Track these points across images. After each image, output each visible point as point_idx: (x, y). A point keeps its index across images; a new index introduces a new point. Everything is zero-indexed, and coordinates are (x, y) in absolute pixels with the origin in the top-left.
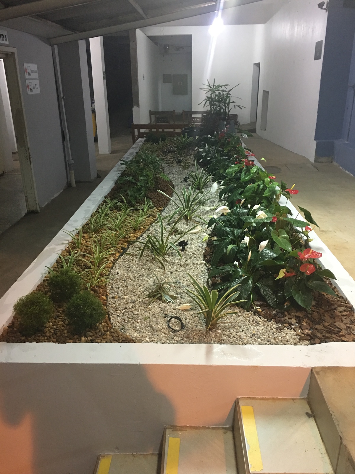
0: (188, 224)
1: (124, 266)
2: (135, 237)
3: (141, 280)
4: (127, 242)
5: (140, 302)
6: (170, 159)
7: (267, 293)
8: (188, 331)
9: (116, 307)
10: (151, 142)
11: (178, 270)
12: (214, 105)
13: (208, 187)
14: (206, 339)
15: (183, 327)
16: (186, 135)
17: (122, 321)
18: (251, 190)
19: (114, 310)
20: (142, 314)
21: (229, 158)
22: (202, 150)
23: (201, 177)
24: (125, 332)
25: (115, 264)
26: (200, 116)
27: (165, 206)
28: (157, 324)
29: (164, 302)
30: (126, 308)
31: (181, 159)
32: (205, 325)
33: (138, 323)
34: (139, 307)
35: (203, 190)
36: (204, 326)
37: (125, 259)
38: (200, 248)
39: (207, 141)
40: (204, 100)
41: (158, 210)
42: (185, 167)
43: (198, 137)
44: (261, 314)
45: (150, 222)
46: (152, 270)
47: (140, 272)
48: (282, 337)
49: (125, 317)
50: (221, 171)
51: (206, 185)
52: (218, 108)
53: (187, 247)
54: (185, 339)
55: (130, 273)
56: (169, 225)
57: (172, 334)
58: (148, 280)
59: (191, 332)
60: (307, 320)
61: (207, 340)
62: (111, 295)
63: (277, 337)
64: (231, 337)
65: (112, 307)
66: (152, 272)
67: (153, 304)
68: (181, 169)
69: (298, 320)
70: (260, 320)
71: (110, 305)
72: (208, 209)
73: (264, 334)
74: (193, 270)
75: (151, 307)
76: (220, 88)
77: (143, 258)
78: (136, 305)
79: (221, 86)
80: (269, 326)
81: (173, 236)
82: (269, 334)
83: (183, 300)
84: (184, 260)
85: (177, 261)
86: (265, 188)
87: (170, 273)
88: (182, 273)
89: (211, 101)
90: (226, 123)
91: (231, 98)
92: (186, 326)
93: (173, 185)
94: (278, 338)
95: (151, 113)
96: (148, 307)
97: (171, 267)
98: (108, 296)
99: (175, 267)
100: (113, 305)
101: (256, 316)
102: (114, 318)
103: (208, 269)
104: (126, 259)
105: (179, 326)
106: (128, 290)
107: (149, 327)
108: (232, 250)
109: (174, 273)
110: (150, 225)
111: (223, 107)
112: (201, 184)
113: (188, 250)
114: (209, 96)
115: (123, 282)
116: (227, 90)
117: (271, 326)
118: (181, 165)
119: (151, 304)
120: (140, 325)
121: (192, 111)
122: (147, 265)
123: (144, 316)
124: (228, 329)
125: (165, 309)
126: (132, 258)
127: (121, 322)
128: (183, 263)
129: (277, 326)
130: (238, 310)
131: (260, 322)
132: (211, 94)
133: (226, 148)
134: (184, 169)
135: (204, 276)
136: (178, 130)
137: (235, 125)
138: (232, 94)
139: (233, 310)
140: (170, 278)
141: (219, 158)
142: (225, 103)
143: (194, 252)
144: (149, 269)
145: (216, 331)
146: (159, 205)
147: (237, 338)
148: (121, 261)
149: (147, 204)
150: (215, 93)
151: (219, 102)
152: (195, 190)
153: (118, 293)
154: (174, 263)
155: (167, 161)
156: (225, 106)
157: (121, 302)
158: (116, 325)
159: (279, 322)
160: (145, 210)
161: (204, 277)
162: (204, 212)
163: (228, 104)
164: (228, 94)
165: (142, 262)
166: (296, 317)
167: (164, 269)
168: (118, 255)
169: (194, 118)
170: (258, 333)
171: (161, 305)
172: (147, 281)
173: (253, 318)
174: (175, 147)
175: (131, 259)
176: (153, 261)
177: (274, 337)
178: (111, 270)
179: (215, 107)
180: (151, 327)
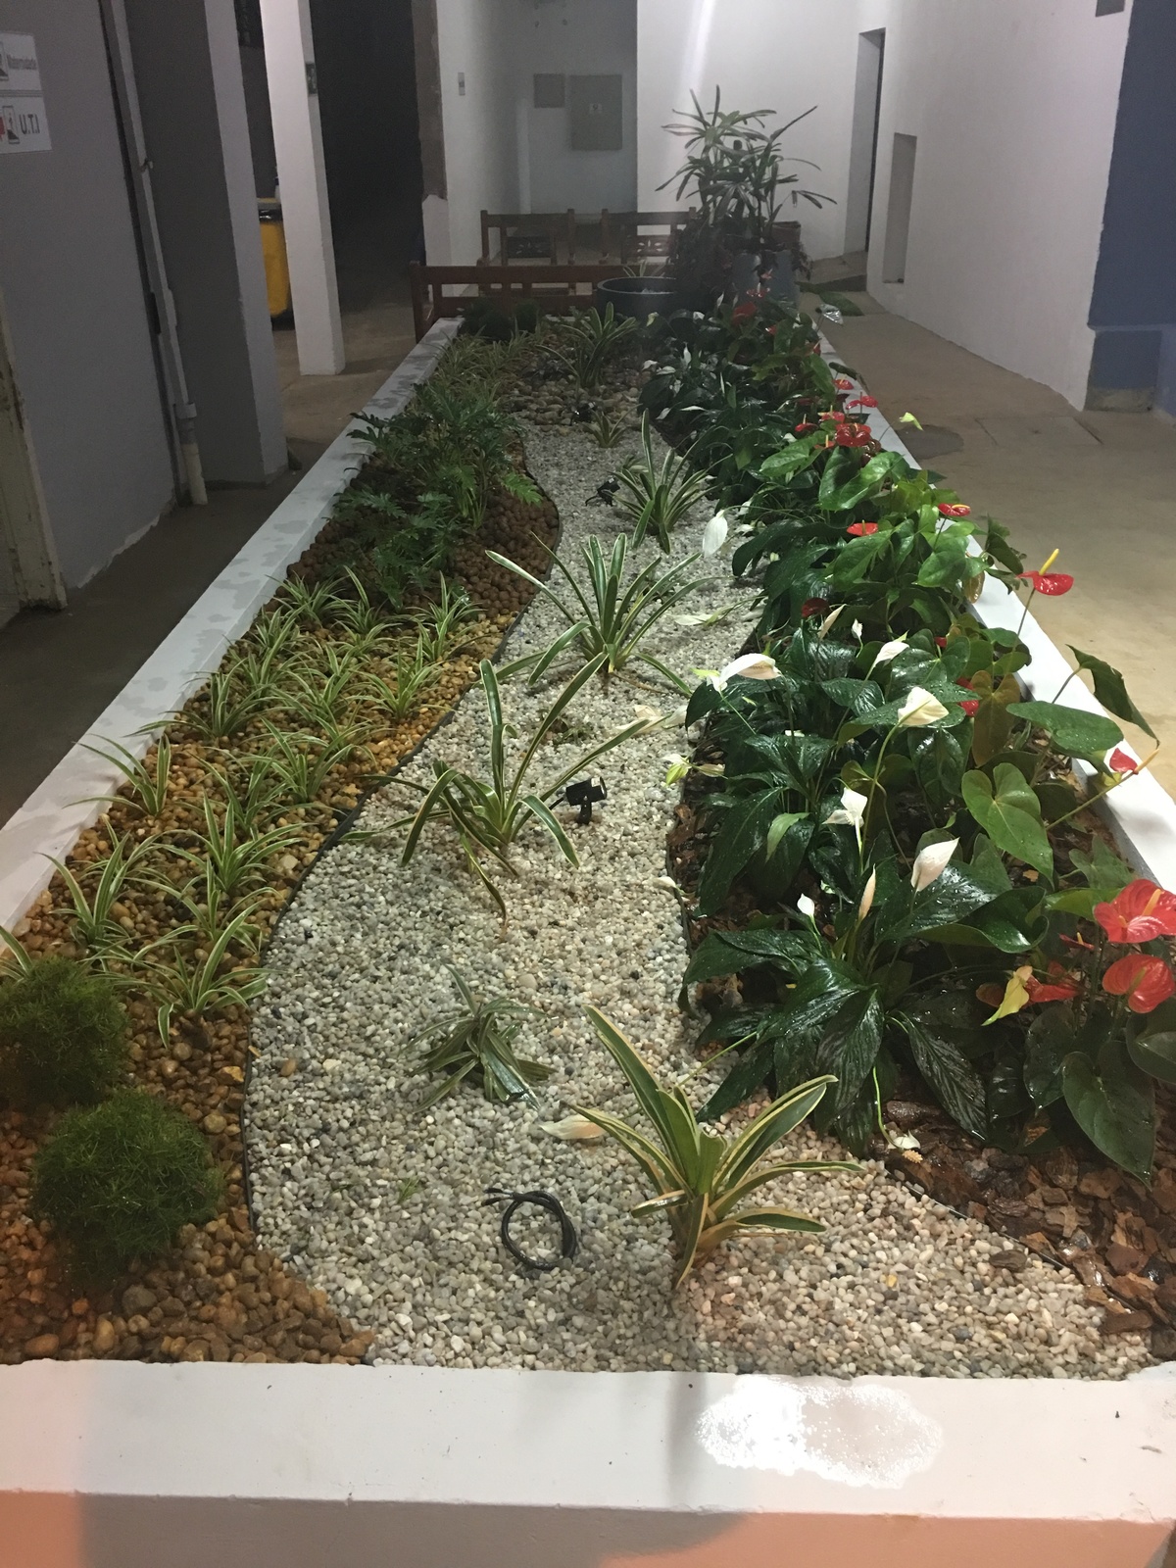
0: (611, 689)
1: (337, 897)
2: (394, 752)
3: (404, 973)
4: (359, 779)
5: (388, 1095)
6: (550, 403)
7: (945, 1070)
8: (593, 1273)
9: (282, 1122)
10: (483, 334)
11: (562, 922)
12: (715, 191)
13: (690, 525)
14: (671, 1325)
15: (569, 1242)
16: (610, 308)
17: (300, 1202)
18: (867, 559)
19: (271, 1136)
20: (391, 1162)
21: (774, 400)
22: (669, 369)
23: (661, 488)
24: (309, 1267)
25: (300, 889)
26: (664, 230)
27: (523, 607)
28: (452, 1225)
29: (492, 1097)
30: (325, 1129)
31: (591, 405)
32: (670, 1233)
33: (371, 1210)
34: (384, 1119)
35: (671, 537)
36: (664, 1240)
37: (345, 861)
38: (654, 809)
39: (689, 334)
40: (679, 173)
41: (494, 628)
42: (607, 439)
43: (655, 318)
44: (921, 1176)
45: (456, 681)
46: (451, 920)
47: (400, 932)
48: (1020, 1312)
49: (316, 1181)
50: (742, 461)
51: (682, 516)
52: (733, 202)
53: (603, 805)
54: (578, 1321)
55: (359, 936)
56: (531, 694)
57: (520, 1283)
58: (432, 973)
59: (606, 1278)
60: (1130, 1215)
61: (677, 1329)
62: (268, 1057)
63: (998, 1311)
64: (789, 1314)
65: (265, 1126)
66: (452, 927)
67: (445, 1105)
68: (589, 445)
69: (1090, 1216)
70: (917, 1210)
71: (256, 1114)
72: (689, 620)
73: (935, 1288)
74: (626, 920)
75: (435, 1123)
76: (739, 126)
77: (420, 857)
78: (371, 1112)
79: (744, 119)
80: (960, 1241)
81: (549, 750)
82: (958, 1292)
83: (576, 1088)
84: (590, 868)
85: (558, 876)
86: (922, 550)
87: (526, 934)
88: (577, 939)
89: (705, 172)
90: (763, 261)
91: (780, 164)
92: (586, 1238)
93: (557, 517)
94: (1001, 1316)
95: (487, 220)
96: (423, 1124)
97: (533, 904)
98: (254, 1057)
99: (548, 903)
100: (271, 1113)
101: (898, 1184)
102: (270, 1184)
103: (686, 918)
104: (350, 862)
105: (551, 1240)
106: (345, 1026)
107: (416, 1238)
108: (789, 838)
109: (543, 933)
110: (458, 697)
111: (751, 199)
112: (665, 512)
113: (607, 818)
114: (698, 155)
115: (327, 981)
116: (768, 133)
117: (968, 1243)
118: (590, 432)
119: (434, 1108)
120: (381, 1229)
121: (640, 210)
122: (432, 895)
123: (402, 1174)
124: (774, 1263)
125: (493, 1136)
126: (372, 860)
127: (298, 1208)
128: (584, 884)
129: (996, 1250)
130: (814, 1152)
131: (915, 1222)
132: (706, 149)
133: (759, 362)
134: (600, 446)
135: (668, 951)
136: (584, 289)
137: (794, 269)
138: (785, 146)
139: (794, 1148)
140: (525, 967)
141: (733, 403)
142: (757, 183)
143: (629, 826)
144: (438, 913)
145: (719, 1277)
146: (497, 603)
147: (815, 1319)
148: (326, 874)
149: (451, 603)
150: (721, 143)
151: (737, 179)
152: (639, 537)
153: (297, 1044)
154: (545, 884)
155: (537, 411)
156: (756, 194)
157: (308, 1094)
158: (273, 1228)
159: (1004, 1222)
160: (441, 630)
161: (669, 961)
162: (675, 635)
163: (771, 186)
164: (768, 149)
165: (415, 877)
166: (1079, 1198)
167: (503, 914)
168: (314, 845)
169: (645, 238)
170: (912, 1284)
171: (477, 1112)
172: (428, 978)
173: (882, 1198)
174: (571, 355)
175: (370, 864)
176: (458, 872)
177: (986, 1310)
178: (279, 921)
179: (719, 198)
180: (427, 1238)
